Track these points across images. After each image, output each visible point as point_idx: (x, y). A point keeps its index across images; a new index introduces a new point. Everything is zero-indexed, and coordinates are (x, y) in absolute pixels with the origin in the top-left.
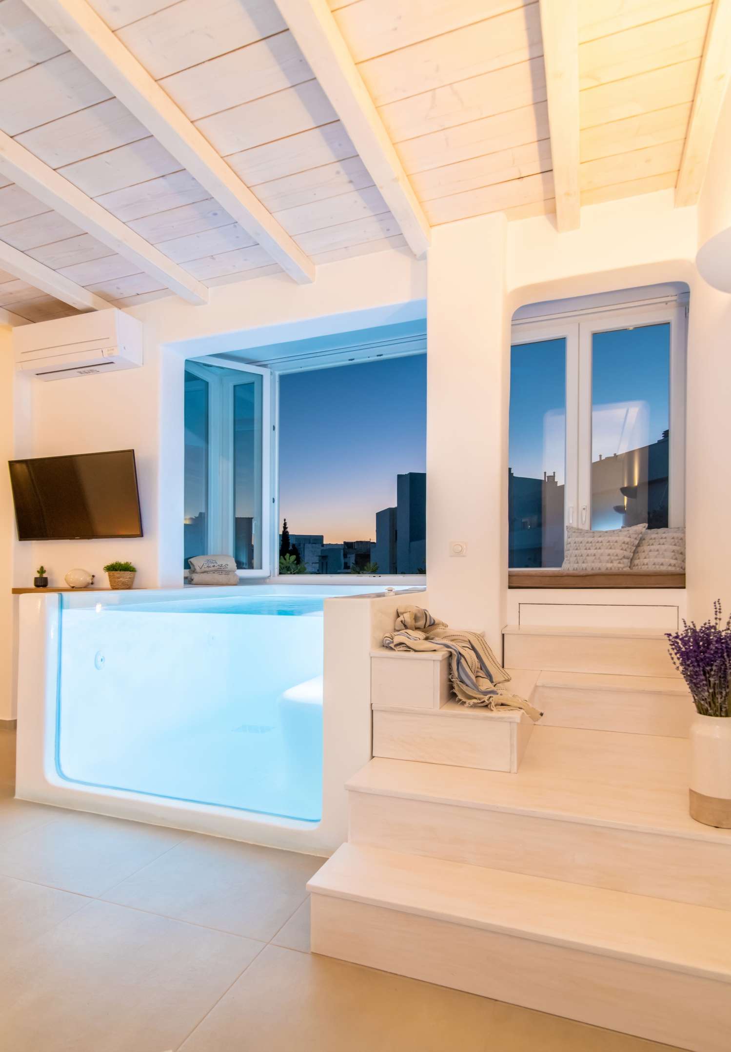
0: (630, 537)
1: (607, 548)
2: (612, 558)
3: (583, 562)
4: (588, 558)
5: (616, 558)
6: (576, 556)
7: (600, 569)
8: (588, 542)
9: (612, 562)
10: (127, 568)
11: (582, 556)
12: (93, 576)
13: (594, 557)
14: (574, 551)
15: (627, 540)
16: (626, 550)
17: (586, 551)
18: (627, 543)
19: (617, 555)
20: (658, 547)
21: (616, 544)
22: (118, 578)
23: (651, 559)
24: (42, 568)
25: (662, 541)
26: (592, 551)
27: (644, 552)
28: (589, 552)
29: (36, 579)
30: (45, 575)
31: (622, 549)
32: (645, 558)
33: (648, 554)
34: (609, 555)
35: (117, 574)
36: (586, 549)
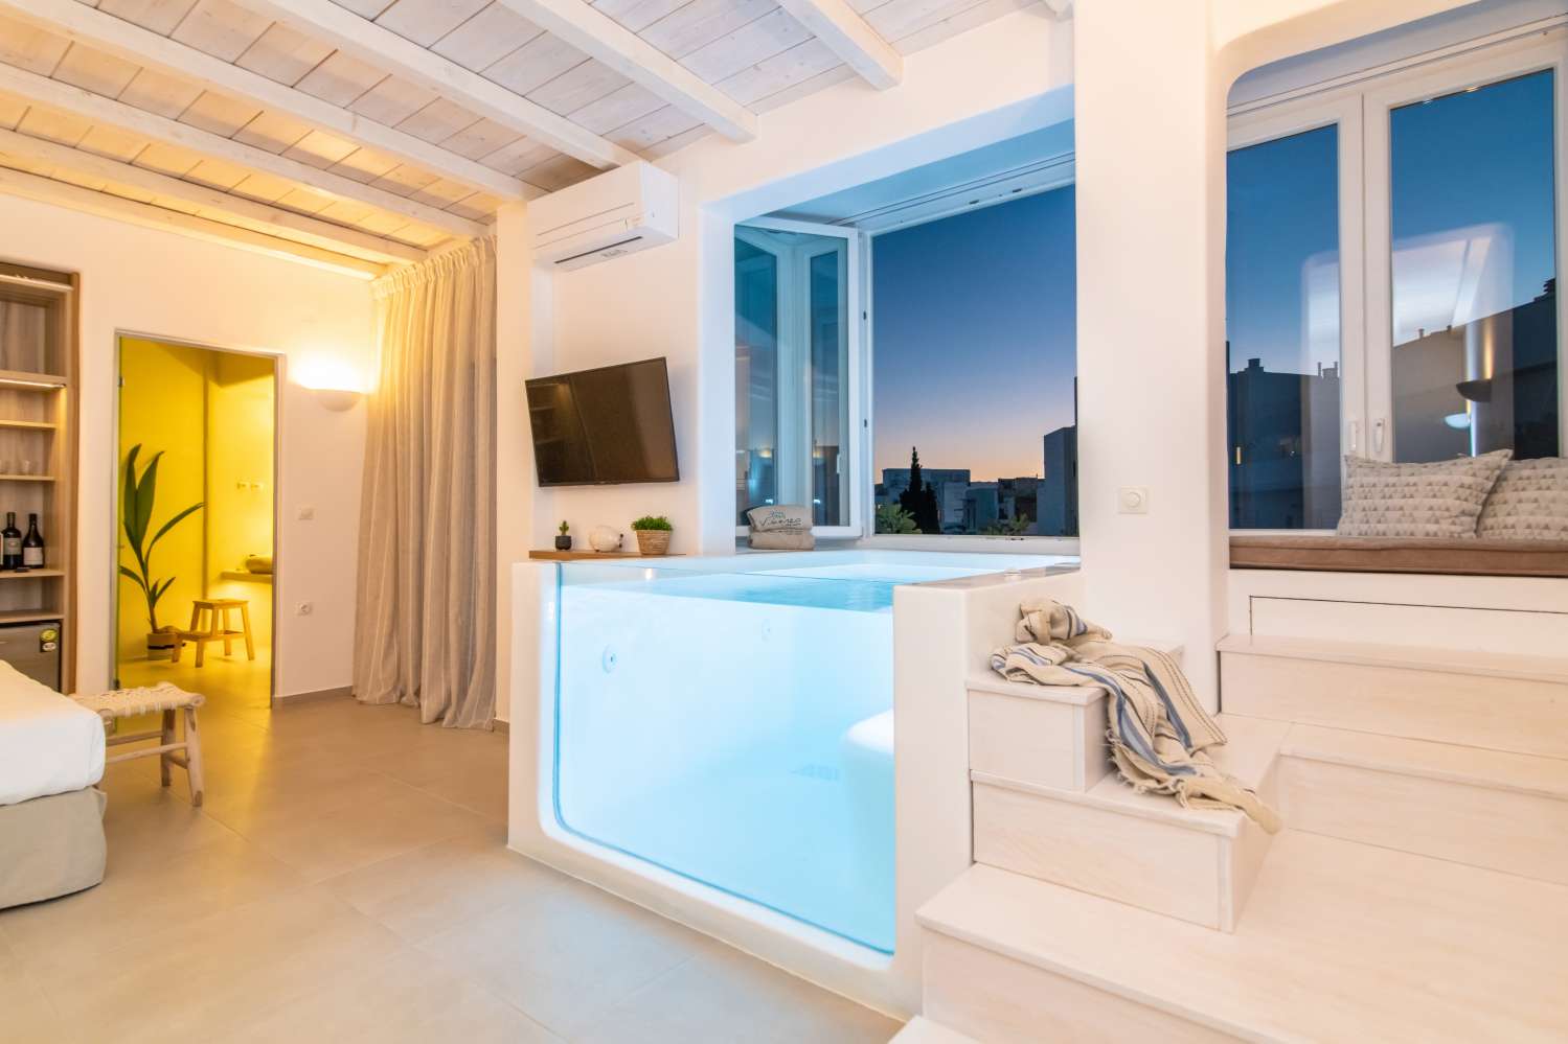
0: (1474, 475)
1: (1426, 497)
2: (1438, 513)
3: (1379, 522)
4: (1388, 514)
5: (1447, 514)
6: (1364, 510)
7: (1412, 534)
8: (1387, 486)
9: (1437, 522)
10: (660, 525)
11: (1375, 509)
12: (622, 536)
13: (1401, 512)
14: (1360, 502)
15: (1468, 480)
16: (1466, 500)
17: (1383, 501)
18: (1470, 487)
19: (1448, 510)
20: (1536, 494)
21: (1444, 488)
22: (649, 539)
23: (1522, 518)
24: (565, 523)
25: (1544, 483)
26: (1397, 501)
27: (1505, 502)
28: (1390, 502)
29: (558, 538)
31: (1458, 498)
32: (1509, 514)
33: (1515, 507)
34: (1431, 508)
35: (647, 533)
36: (1384, 497)
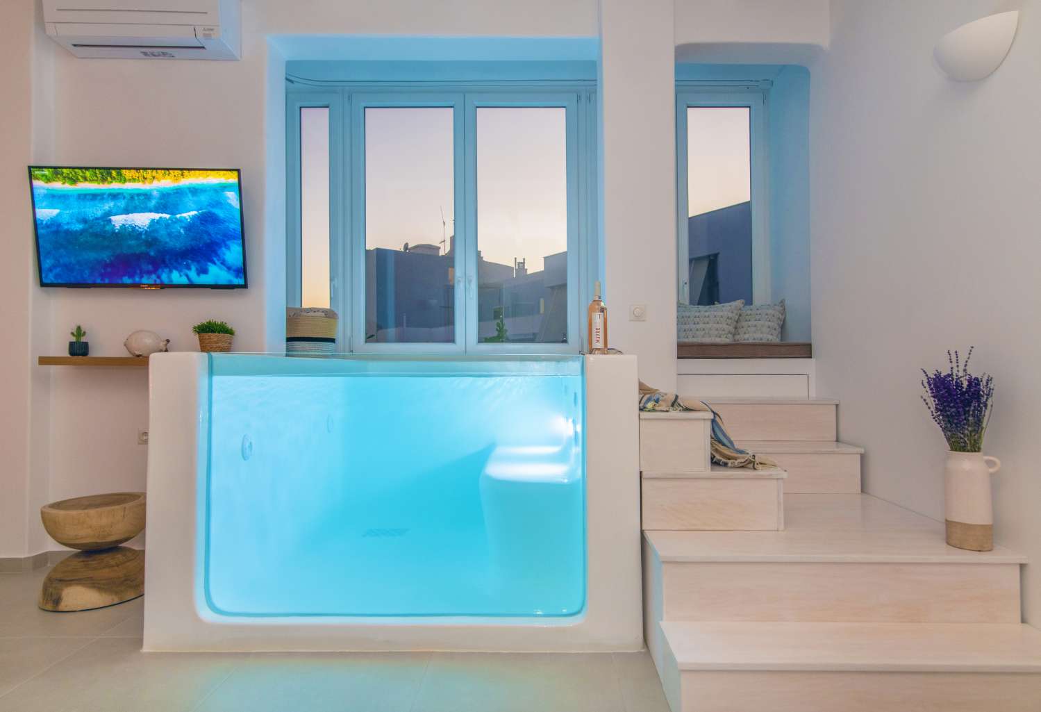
0: (732, 312)
1: (715, 323)
2: (720, 332)
3: (693, 337)
4: (697, 332)
5: (723, 332)
6: (685, 331)
8: (695, 317)
9: (720, 337)
10: (224, 330)
11: (691, 330)
12: (168, 341)
13: (704, 332)
15: (730, 315)
16: (730, 325)
17: (694, 326)
18: (731, 319)
19: (724, 330)
21: (721, 319)
22: (217, 342)
23: (751, 335)
24: (79, 328)
25: (758, 317)
26: (701, 326)
27: (743, 327)
28: (698, 326)
29: (71, 344)
30: (83, 339)
31: (727, 324)
32: (745, 333)
33: (747, 330)
34: (717, 330)
36: (695, 324)
